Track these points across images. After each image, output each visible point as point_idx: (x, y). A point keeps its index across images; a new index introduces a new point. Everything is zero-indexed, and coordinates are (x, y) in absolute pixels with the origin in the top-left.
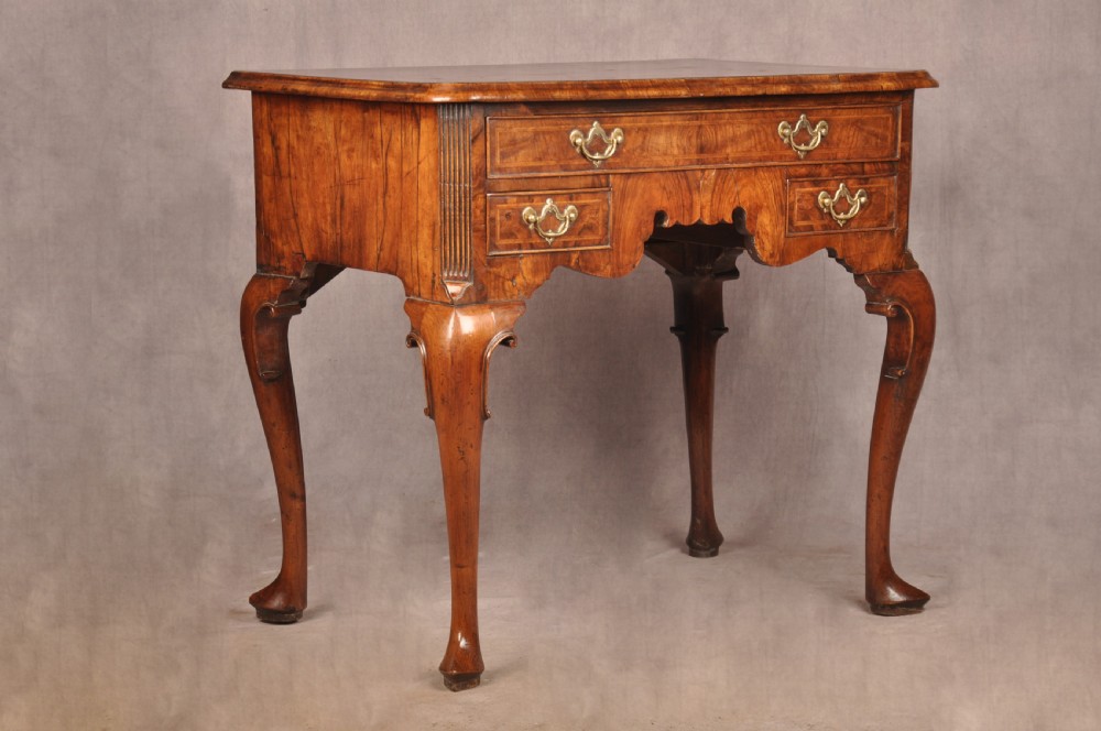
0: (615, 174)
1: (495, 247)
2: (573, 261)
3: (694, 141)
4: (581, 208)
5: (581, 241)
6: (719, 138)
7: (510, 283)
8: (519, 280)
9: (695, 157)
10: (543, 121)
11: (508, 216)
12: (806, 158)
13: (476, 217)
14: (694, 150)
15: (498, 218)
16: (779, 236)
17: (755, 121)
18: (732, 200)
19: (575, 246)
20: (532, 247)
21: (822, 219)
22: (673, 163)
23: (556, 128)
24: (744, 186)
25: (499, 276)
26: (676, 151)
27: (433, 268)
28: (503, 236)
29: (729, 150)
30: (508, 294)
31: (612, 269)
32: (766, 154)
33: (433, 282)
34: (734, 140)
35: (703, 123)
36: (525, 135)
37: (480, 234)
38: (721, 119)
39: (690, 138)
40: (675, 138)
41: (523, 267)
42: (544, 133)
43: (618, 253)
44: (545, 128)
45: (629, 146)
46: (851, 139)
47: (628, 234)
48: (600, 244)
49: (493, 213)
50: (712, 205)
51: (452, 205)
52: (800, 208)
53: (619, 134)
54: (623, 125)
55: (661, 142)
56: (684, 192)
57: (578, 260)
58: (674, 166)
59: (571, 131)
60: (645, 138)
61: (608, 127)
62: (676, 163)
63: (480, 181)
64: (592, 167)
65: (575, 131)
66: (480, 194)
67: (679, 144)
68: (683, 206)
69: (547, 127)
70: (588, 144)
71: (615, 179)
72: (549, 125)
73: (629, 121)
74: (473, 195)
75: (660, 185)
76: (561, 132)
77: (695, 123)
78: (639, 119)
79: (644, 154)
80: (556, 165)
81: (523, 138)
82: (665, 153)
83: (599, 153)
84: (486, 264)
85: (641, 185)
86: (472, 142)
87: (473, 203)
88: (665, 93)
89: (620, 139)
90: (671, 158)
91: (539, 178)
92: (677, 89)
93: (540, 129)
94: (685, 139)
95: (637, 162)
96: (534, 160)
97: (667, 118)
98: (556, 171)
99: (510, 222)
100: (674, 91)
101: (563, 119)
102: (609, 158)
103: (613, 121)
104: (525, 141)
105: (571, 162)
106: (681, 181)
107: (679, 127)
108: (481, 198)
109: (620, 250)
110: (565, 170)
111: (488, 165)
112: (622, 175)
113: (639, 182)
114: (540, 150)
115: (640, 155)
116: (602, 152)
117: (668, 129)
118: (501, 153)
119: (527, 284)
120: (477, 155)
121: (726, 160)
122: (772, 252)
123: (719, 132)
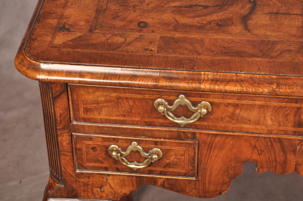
1: (82, 167)
2: (159, 183)
4: (166, 152)
5: (166, 172)
7: (99, 189)
8: (107, 189)
9: (292, 129)
10: (126, 90)
11: (94, 149)
13: (63, 147)
14: (290, 124)
15: (84, 149)
20: (118, 171)
22: (266, 131)
23: (140, 96)
25: (88, 185)
26: (269, 123)
28: (89, 161)
30: (97, 196)
31: (198, 193)
36: (108, 98)
39: (286, 116)
40: (268, 114)
42: (127, 98)
43: (205, 184)
44: (128, 95)
47: (215, 172)
48: (185, 175)
49: (79, 146)
53: (204, 107)
54: (211, 100)
55: (253, 115)
56: (277, 152)
57: (164, 183)
58: (267, 134)
59: (156, 99)
60: (234, 111)
61: (194, 99)
62: (270, 132)
63: (63, 125)
64: (177, 125)
65: (159, 100)
66: (65, 133)
67: (274, 118)
68: (276, 161)
69: (131, 95)
70: (173, 110)
71: (202, 136)
72: (133, 93)
73: (218, 98)
74: (59, 133)
75: (251, 144)
76: (145, 99)
77: (294, 105)
78: (228, 97)
79: (233, 122)
80: (139, 121)
81: (106, 100)
82: (258, 123)
83: (185, 117)
84: (75, 177)
85: (230, 142)
86: (55, 99)
87: (59, 138)
88: (245, 89)
89: (204, 111)
90: (264, 127)
91: (123, 128)
92: (262, 86)
93: (123, 95)
94: (281, 116)
95: (226, 127)
96: (117, 116)
97: (261, 98)
98: (141, 125)
99: (97, 153)
100: (257, 88)
101: (147, 91)
102: (194, 122)
103: (201, 96)
104: (108, 102)
105: (155, 120)
106: (274, 144)
107: (275, 107)
108: (66, 135)
109: (207, 182)
110: (149, 124)
111: (72, 115)
112: (209, 134)
113: (228, 140)
114: (123, 109)
115: (229, 122)
116: (188, 117)
117: (261, 107)
118: (84, 108)
119: (114, 192)
120: (60, 107)
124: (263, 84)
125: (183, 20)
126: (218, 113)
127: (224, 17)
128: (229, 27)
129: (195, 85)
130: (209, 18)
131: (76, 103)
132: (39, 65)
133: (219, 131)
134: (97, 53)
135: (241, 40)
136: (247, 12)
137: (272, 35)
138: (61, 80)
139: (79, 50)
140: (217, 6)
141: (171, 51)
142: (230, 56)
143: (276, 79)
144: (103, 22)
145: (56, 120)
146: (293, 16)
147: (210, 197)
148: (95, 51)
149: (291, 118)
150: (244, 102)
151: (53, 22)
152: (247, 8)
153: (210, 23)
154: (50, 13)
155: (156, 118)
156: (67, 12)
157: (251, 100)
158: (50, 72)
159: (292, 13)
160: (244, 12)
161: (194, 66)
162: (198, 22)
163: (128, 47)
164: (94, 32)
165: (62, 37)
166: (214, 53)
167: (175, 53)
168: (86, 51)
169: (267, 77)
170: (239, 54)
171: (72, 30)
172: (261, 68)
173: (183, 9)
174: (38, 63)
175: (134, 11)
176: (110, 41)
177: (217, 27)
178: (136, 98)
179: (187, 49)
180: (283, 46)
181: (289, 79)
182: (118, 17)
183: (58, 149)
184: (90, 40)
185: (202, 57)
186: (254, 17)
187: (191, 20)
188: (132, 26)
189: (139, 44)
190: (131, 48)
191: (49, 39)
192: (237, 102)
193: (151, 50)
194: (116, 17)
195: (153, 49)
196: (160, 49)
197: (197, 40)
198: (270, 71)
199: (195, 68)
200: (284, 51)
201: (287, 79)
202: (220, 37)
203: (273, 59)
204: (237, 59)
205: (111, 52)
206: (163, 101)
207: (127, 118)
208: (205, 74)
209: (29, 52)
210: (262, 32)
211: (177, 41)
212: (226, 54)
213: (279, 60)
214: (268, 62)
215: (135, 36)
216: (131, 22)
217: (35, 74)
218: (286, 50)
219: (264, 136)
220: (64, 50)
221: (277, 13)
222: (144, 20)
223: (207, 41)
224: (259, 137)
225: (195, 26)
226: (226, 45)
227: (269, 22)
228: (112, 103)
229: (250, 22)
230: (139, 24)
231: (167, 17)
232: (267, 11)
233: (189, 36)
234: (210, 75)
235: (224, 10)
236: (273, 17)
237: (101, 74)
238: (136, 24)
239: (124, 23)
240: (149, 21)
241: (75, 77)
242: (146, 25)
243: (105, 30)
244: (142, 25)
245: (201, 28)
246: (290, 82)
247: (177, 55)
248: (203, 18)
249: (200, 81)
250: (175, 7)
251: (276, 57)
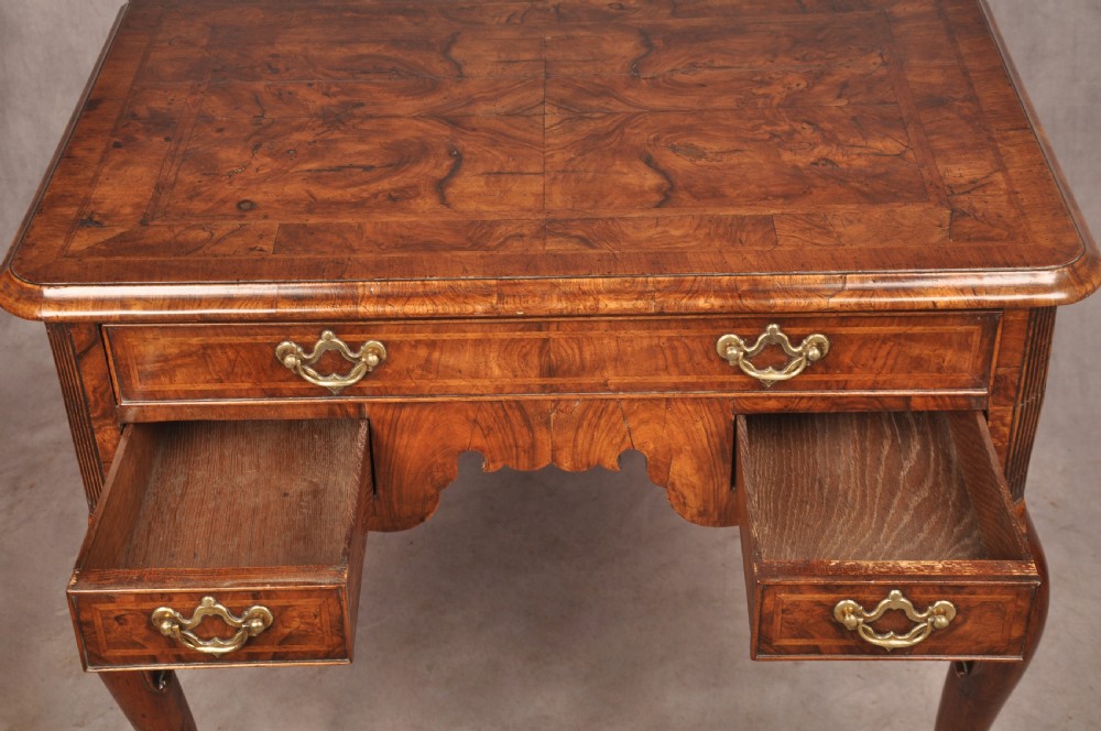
0: (374, 403)
6: (587, 355)
9: (539, 381)
10: (219, 331)
12: (775, 388)
14: (533, 372)
16: (716, 490)
17: (667, 333)
18: (618, 440)
22: (491, 390)
23: (247, 339)
24: (643, 422)
26: (496, 373)
29: (609, 373)
31: (380, 522)
32: (690, 379)
34: (618, 359)
35: (553, 335)
36: (185, 348)
38: (592, 330)
39: (524, 356)
40: (493, 356)
42: (222, 346)
43: (390, 503)
44: (222, 339)
45: (402, 365)
46: (880, 362)
47: (407, 479)
50: (575, 446)
53: (373, 353)
54: (384, 336)
55: (465, 360)
56: (517, 428)
58: (495, 394)
59: (279, 343)
60: (430, 354)
61: (352, 338)
62: (500, 390)
63: (102, 409)
64: (325, 391)
65: (286, 344)
66: (106, 425)
67: (502, 362)
68: (517, 446)
69: (228, 338)
70: (313, 362)
71: (376, 409)
72: (232, 334)
73: (396, 332)
74: (95, 427)
75: (467, 418)
76: (257, 344)
77: (535, 334)
78: (416, 328)
79: (430, 376)
80: (252, 389)
81: (182, 352)
82: (475, 375)
83: (338, 374)
85: (428, 417)
86: (79, 357)
87: (97, 436)
88: (440, 309)
89: (373, 359)
90: (487, 382)
91: (222, 406)
92: (471, 301)
93: (213, 340)
94: (515, 357)
95: (417, 387)
96: (208, 382)
97: (475, 326)
98: (254, 397)
100: (463, 306)
101: (259, 327)
102: (357, 383)
103: (363, 330)
104: (185, 356)
105: (282, 385)
106: (510, 412)
107: (502, 341)
108: (111, 429)
109: (394, 499)
110: (272, 396)
111: (117, 388)
112: (388, 404)
113: (426, 413)
114: (218, 368)
115: (422, 377)
116: (344, 373)
117: (477, 343)
118: (141, 373)
120: (92, 374)
121: (605, 386)
122: (702, 509)
123: (584, 349)
124: (473, 297)
125: (325, 193)
126: (401, 362)
127: (401, 184)
128: (412, 201)
129: (347, 309)
130: (374, 187)
131: (124, 362)
132: (41, 292)
133: (405, 395)
134: (155, 262)
135: (433, 222)
136: (446, 174)
137: (490, 211)
138: (84, 317)
139: (120, 258)
140: (390, 165)
141: (300, 249)
142: (413, 251)
143: (497, 286)
144: (168, 205)
145: (86, 400)
146: (527, 176)
147: (404, 528)
148: (150, 259)
149: (534, 360)
150: (445, 336)
151: (71, 212)
152: (445, 167)
153: (375, 196)
154: (63, 196)
155: (283, 381)
156: (98, 193)
157: (459, 331)
158: (61, 303)
159: (526, 171)
160: (440, 173)
161: (343, 272)
162: (353, 195)
163: (217, 247)
164: (151, 223)
165: (86, 237)
166: (383, 247)
167: (307, 251)
168: (132, 259)
169: (477, 282)
170: (429, 246)
171: (107, 223)
172: (469, 269)
173: (325, 173)
174: (37, 287)
175: (230, 183)
176: (181, 238)
177: (389, 202)
178: (240, 345)
179: (330, 244)
180: (510, 229)
181: (520, 283)
182: (199, 194)
183: (98, 460)
184: (142, 238)
185: (361, 256)
186: (457, 181)
187: (339, 192)
188: (224, 210)
189: (238, 241)
190: (221, 249)
191: (61, 242)
192: (433, 337)
193: (261, 250)
194: (194, 194)
195: (265, 247)
196: (278, 247)
197: (351, 226)
198: (485, 273)
199: (346, 276)
200: (510, 236)
201: (516, 284)
202: (396, 219)
203: (490, 252)
204: (425, 256)
205: (183, 258)
206: (294, 345)
207: (227, 386)
208: (364, 286)
209: (18, 269)
210: (472, 206)
211: (311, 230)
212: (404, 247)
213: (501, 253)
214: (482, 257)
215: (230, 227)
216: (223, 201)
217: (32, 308)
218: (516, 235)
219: (489, 398)
220: (90, 260)
221: (499, 173)
222: (248, 198)
223: (369, 228)
224: (481, 402)
225: (348, 203)
226: (405, 232)
227: (485, 189)
228: (195, 358)
229: (451, 191)
230: (239, 205)
231: (294, 189)
232: (481, 170)
233: (335, 221)
234: (374, 288)
235: (403, 172)
236: (492, 179)
237: (164, 299)
238: (234, 205)
239: (211, 204)
240: (258, 198)
241: (111, 308)
242: (253, 206)
243: (174, 220)
244: (245, 207)
245: (358, 205)
246: (521, 289)
247: (311, 255)
248: (363, 187)
249: (355, 300)
250: (309, 171)
251: (496, 248)
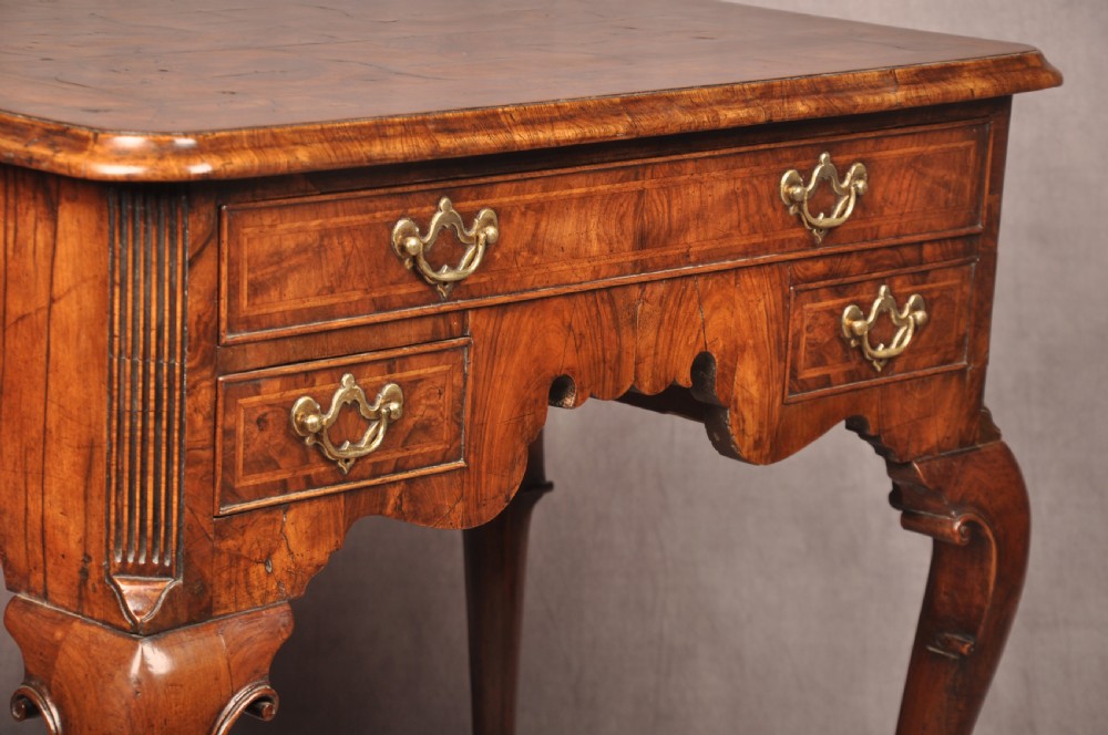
0: (477, 309)
1: (232, 494)
2: (392, 501)
3: (629, 223)
4: (408, 387)
5: (406, 459)
6: (675, 213)
7: (262, 568)
8: (280, 559)
9: (630, 256)
10: (339, 206)
11: (261, 422)
12: (825, 243)
13: (193, 432)
14: (627, 245)
15: (241, 429)
16: (771, 405)
17: (741, 172)
18: (693, 339)
19: (395, 472)
20: (310, 483)
21: (847, 360)
22: (589, 275)
23: (366, 218)
24: (715, 308)
25: (239, 558)
26: (595, 248)
27: (84, 542)
28: (249, 468)
29: (691, 238)
30: (257, 594)
31: (466, 511)
32: (757, 239)
33: (85, 573)
34: (700, 216)
35: (648, 184)
36: (302, 238)
37: (201, 469)
38: (680, 174)
39: (621, 219)
40: (594, 222)
41: (290, 530)
42: (339, 231)
43: (479, 473)
44: (341, 220)
45: (510, 244)
46: (903, 198)
47: (500, 431)
48: (445, 460)
49: (230, 419)
50: (656, 354)
51: (139, 406)
52: (811, 344)
54: (494, 201)
55: (568, 230)
56: (606, 332)
57: (401, 499)
58: (591, 280)
59: (396, 223)
60: (537, 226)
61: (467, 205)
62: (597, 273)
63: (203, 351)
65: (402, 222)
66: (203, 380)
67: (601, 231)
68: (604, 361)
69: (347, 218)
71: (479, 319)
72: (352, 212)
73: (510, 193)
74: (190, 384)
75: (563, 322)
76: (374, 226)
77: (633, 186)
78: (529, 185)
79: (535, 260)
80: (362, 300)
81: (297, 245)
82: (576, 254)
83: (450, 265)
84: (212, 536)
85: (527, 325)
86: (191, 264)
87: (189, 403)
89: (491, 232)
90: (586, 263)
92: (610, 122)
93: (331, 223)
94: (613, 222)
95: (522, 278)
96: (319, 293)
97: (580, 179)
98: (363, 313)
99: (266, 435)
102: (474, 274)
103: (479, 194)
104: (300, 253)
105: (393, 290)
106: (601, 308)
107: (603, 197)
108: (206, 387)
109: (484, 467)
110: (381, 308)
111: (223, 313)
112: (490, 309)
113: (525, 319)
114: (331, 270)
115: (527, 262)
116: (455, 264)
117: (584, 200)
118: (251, 284)
119: (296, 565)
120: (199, 292)
121: (685, 258)
122: (757, 436)
123: (674, 202)
133: (510, 292)
143: (621, 103)
145: (185, 341)
147: (488, 517)
150: (554, 196)
155: (394, 283)
157: (565, 187)
178: (357, 228)
183: (181, 446)
192: (541, 198)
206: (411, 224)
207: (337, 298)
228: (310, 254)
